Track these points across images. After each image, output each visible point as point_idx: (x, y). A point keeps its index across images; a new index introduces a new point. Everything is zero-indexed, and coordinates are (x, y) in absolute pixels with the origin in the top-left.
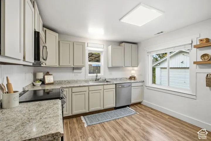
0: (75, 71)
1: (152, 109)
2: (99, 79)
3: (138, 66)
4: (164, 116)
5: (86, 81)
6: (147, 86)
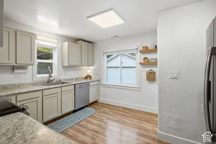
0: (16, 71)
1: (108, 105)
2: (52, 81)
3: (94, 65)
4: (119, 109)
5: (34, 84)
6: (103, 84)
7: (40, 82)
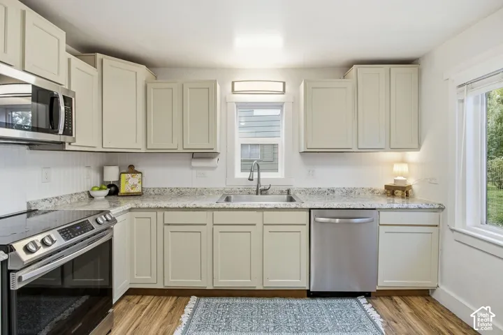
2: (266, 189)
3: (420, 146)
6: (456, 227)
7: (241, 189)
